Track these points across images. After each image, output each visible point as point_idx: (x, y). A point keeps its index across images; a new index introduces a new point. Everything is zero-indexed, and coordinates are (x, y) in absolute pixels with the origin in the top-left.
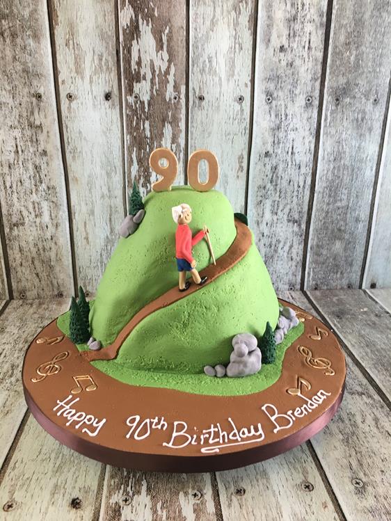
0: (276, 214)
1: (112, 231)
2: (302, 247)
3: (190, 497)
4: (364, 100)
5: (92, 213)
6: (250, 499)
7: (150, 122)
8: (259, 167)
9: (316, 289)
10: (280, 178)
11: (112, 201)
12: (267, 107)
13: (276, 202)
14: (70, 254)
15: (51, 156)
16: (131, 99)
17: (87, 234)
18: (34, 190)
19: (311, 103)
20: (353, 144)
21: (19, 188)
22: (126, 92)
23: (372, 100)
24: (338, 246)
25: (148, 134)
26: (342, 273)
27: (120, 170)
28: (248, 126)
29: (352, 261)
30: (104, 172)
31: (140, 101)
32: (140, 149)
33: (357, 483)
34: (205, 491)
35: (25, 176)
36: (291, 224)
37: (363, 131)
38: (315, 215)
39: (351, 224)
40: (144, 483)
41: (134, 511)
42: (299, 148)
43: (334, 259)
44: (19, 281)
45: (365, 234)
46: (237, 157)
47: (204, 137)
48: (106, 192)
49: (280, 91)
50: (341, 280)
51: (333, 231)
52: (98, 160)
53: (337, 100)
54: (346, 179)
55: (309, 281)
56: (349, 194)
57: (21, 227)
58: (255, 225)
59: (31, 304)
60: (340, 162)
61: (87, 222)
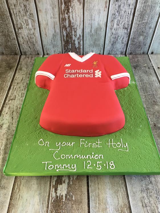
0: (119, 25)
1: (55, 32)
2: (127, 38)
5: (47, 24)
8: (113, 6)
9: (131, 54)
10: (121, 10)
11: (55, 20)
13: (119, 20)
14: (40, 40)
15: (30, 1)
17: (46, 33)
18: (25, 15)
21: (19, 14)
24: (141, 38)
26: (141, 48)
27: (57, 7)
29: (146, 44)
30: (51, 8)
35: (21, 9)
36: (124, 29)
38: (134, 26)
39: (147, 29)
43: (139, 43)
44: (23, 49)
45: (152, 33)
46: (105, 2)
48: (52, 16)
50: (141, 50)
51: (140, 32)
52: (49, 3)
54: (148, 11)
55: (128, 51)
56: (149, 17)
57: (22, 29)
58: (110, 30)
59: (29, 57)
60: (147, 3)
61: (46, 28)
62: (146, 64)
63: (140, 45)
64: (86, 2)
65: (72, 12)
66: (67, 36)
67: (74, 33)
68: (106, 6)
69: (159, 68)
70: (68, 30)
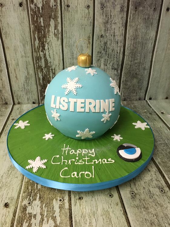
0: (106, 65)
1: (28, 73)
2: (118, 81)
3: (58, 201)
4: (149, 9)
5: (18, 65)
6: (84, 202)
7: (43, 18)
8: (98, 43)
9: (124, 100)
10: (108, 48)
11: (27, 59)
12: (101, 11)
13: (106, 60)
14: (9, 84)
16: (33, 6)
17: (16, 75)
19: (123, 10)
20: (143, 31)
22: (30, 2)
23: (153, 9)
24: (135, 81)
25: (42, 24)
26: (136, 93)
27: (29, 43)
28: (92, 21)
29: (141, 88)
30: (21, 44)
31: (37, 7)
32: (39, 32)
33: (132, 194)
34: (65, 198)
36: (113, 70)
37: (148, 24)
38: (125, 67)
39: (142, 71)
40: (38, 195)
41: (32, 208)
42: (117, 33)
43: (133, 87)
45: (148, 75)
46: (87, 37)
47: (70, 27)
48: (23, 54)
49: (108, 3)
50: (136, 96)
51: (133, 74)
53: (136, 8)
54: (140, 49)
56: (141, 56)
60: (137, 40)
61: (16, 69)
62: (146, 109)
63: (134, 90)
64: (65, 37)
65: (48, 49)
66: (43, 79)
67: (53, 75)
68: (89, 42)
69: (162, 113)
70: (44, 71)
